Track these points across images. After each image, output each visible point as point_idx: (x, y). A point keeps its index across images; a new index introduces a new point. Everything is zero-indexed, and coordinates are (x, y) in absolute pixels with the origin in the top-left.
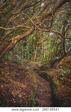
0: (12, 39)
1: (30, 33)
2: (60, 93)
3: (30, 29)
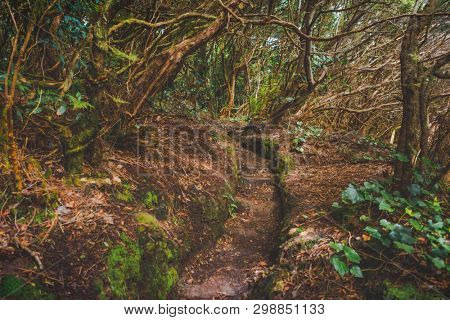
0: (171, 51)
1: (214, 31)
3: (214, 20)
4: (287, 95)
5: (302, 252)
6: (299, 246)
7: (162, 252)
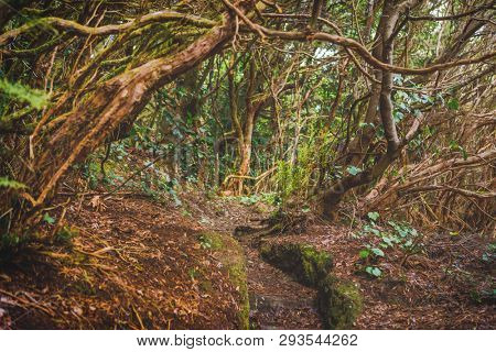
0: (123, 79)
1: (208, 48)
3: (210, 26)
4: (348, 162)
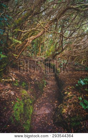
0: (28, 39)
1: (41, 34)
2: (62, 76)
3: (41, 31)
5: (69, 100)
6: (68, 98)
7: (29, 102)
